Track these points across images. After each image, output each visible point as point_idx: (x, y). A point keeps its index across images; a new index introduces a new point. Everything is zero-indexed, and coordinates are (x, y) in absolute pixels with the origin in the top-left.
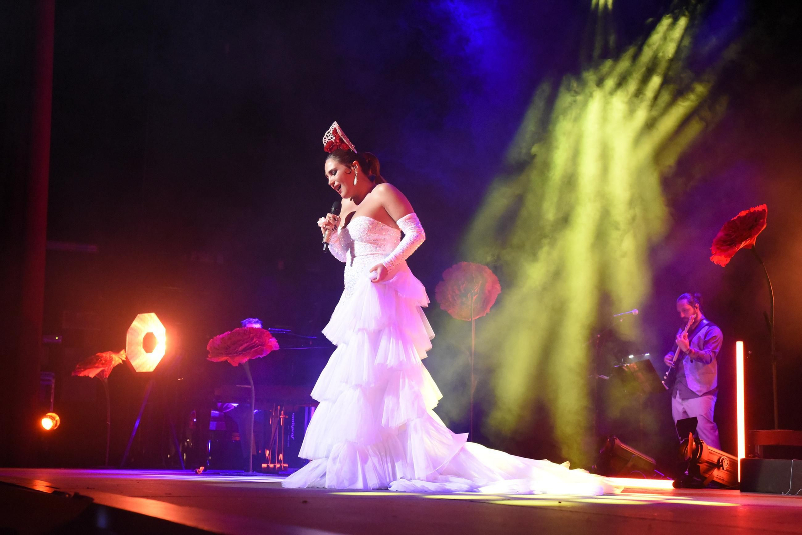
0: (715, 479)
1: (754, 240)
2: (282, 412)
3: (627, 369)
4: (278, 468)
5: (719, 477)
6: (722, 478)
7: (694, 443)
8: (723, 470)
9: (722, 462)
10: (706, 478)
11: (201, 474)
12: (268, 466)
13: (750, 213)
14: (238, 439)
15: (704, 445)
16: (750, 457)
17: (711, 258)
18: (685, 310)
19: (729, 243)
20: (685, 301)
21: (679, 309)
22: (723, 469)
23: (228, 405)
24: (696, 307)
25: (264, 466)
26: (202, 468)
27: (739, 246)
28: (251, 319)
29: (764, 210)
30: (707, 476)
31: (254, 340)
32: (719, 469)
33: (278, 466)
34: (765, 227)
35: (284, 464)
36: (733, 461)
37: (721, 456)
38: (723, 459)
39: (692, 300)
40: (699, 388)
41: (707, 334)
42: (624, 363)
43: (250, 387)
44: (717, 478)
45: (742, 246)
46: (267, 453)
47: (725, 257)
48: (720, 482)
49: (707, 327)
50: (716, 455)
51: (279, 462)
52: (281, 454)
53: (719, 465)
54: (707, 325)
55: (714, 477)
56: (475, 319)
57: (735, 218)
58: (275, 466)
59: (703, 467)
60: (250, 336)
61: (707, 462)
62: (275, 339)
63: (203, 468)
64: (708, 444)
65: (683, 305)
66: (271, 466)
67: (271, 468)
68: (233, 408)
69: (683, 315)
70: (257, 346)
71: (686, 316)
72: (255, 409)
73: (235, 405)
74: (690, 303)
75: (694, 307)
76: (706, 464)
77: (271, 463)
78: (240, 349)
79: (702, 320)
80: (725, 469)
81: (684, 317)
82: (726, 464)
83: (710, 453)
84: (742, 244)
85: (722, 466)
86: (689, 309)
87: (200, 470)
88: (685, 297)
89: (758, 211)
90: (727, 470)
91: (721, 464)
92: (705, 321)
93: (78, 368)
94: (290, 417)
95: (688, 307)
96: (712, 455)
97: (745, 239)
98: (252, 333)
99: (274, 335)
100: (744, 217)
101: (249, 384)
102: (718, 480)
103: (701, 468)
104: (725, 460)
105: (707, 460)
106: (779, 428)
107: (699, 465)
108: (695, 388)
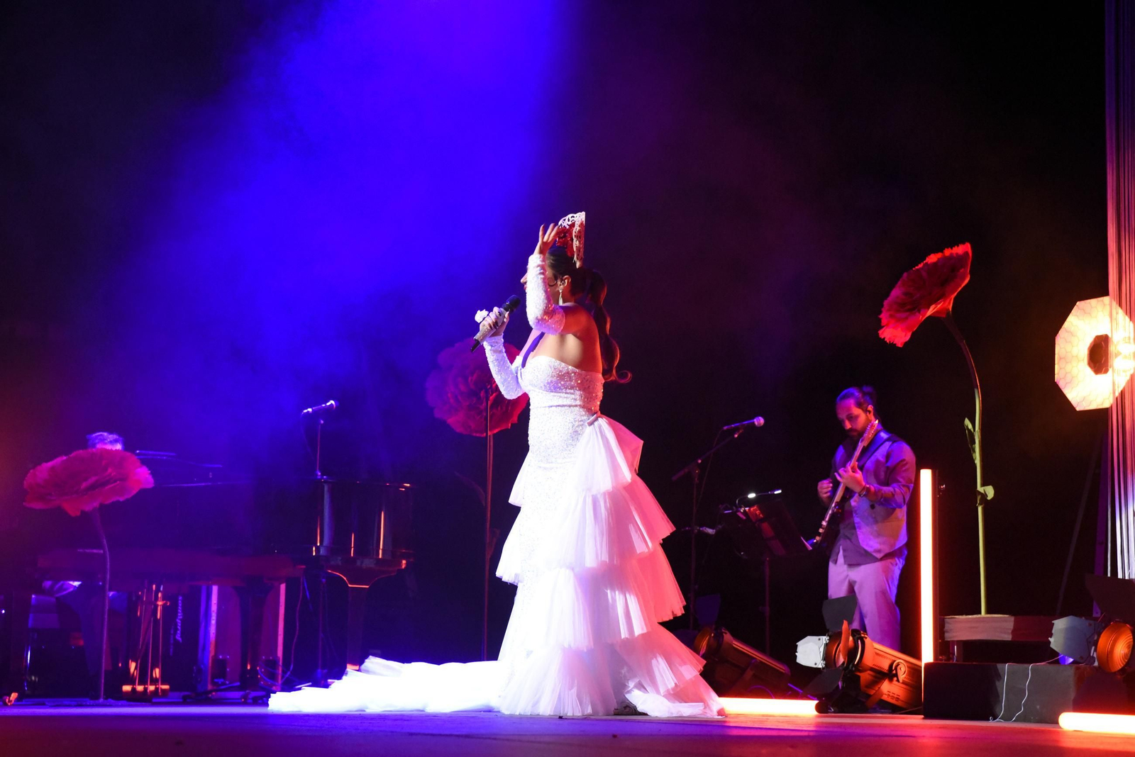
0: (885, 697)
1: (949, 303)
2: (160, 595)
3: (745, 516)
4: (151, 692)
5: (891, 694)
6: (896, 696)
7: (851, 638)
8: (897, 683)
9: (896, 669)
10: (870, 696)
11: (13, 705)
12: (134, 689)
13: (945, 258)
14: (81, 643)
15: (868, 641)
16: (941, 660)
17: (880, 332)
18: (852, 418)
19: (908, 307)
20: (852, 401)
21: (842, 416)
22: (898, 681)
23: (63, 585)
24: (870, 412)
25: (127, 688)
26: (14, 696)
27: (926, 314)
28: (105, 434)
29: (966, 253)
30: (872, 692)
31: (110, 470)
32: (891, 680)
33: (152, 688)
34: (967, 281)
35: (162, 684)
36: (914, 666)
37: (894, 658)
38: (898, 664)
39: (862, 400)
40: (878, 546)
41: (888, 456)
42: (741, 507)
43: (102, 551)
44: (889, 695)
45: (930, 312)
46: (133, 666)
47: (903, 330)
48: (893, 701)
49: (888, 444)
50: (887, 658)
51: (154, 681)
52: (158, 667)
53: (891, 674)
54: (888, 440)
55: (882, 694)
56: (494, 435)
57: (920, 266)
58: (146, 689)
59: (865, 677)
60: (101, 464)
61: (872, 669)
62: (147, 469)
63: (17, 694)
64: (874, 640)
65: (849, 409)
66: (140, 688)
67: (139, 692)
68: (72, 589)
69: (848, 426)
70: (115, 481)
71: (854, 427)
72: (110, 590)
73: (76, 584)
74: (859, 405)
75: (866, 411)
76: (869, 672)
77: (139, 684)
78: (84, 485)
79: (879, 432)
80: (901, 681)
81: (851, 430)
82: (902, 673)
83: (877, 654)
84: (931, 309)
85: (896, 675)
86: (857, 417)
87: (11, 698)
88: (851, 395)
89: (957, 254)
90: (904, 683)
91: (894, 672)
92: (883, 435)
94: (174, 604)
95: (857, 411)
96: (880, 658)
97: (935, 301)
98: (107, 460)
99: (144, 462)
100: (935, 264)
101: (100, 546)
102: (889, 700)
103: (862, 679)
104: (901, 666)
105: (871, 666)
106: (988, 612)
107: (859, 674)
108: (871, 547)
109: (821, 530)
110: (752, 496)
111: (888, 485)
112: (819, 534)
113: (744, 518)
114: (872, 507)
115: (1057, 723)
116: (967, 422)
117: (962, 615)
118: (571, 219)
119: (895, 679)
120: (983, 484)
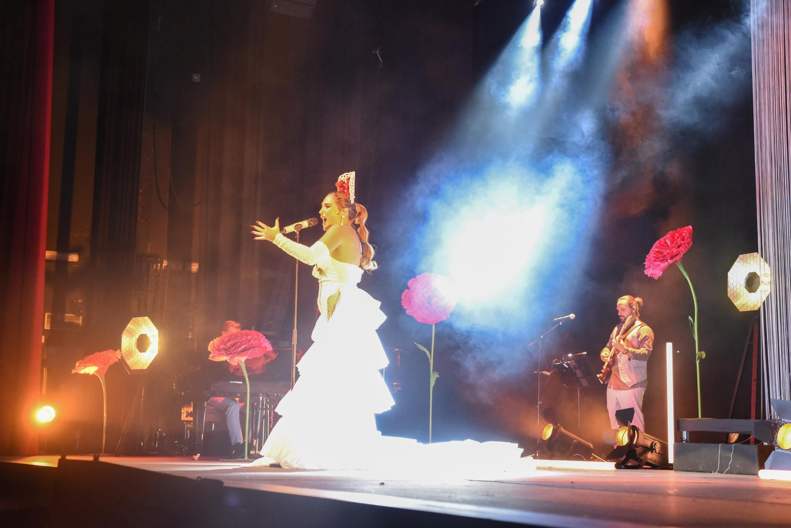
0: (649, 461)
5: (652, 459)
6: (654, 460)
9: (654, 446)
10: (641, 460)
17: (644, 271)
22: (656, 452)
29: (690, 231)
30: (643, 458)
31: (251, 342)
32: (652, 452)
37: (653, 441)
38: (655, 444)
40: (630, 381)
42: (565, 361)
47: (658, 270)
48: (653, 463)
49: (639, 328)
50: (650, 440)
53: (651, 449)
54: (639, 325)
55: (648, 459)
59: (639, 450)
60: (247, 338)
61: (642, 446)
76: (641, 448)
78: (240, 349)
82: (658, 447)
83: (645, 438)
85: (655, 449)
89: (685, 231)
90: (658, 453)
91: (653, 448)
93: (79, 366)
96: (646, 440)
98: (250, 336)
102: (651, 462)
103: (637, 452)
104: (657, 444)
105: (642, 444)
106: (702, 416)
107: (636, 449)
108: (626, 380)
109: (602, 371)
110: (570, 355)
111: (639, 349)
112: (602, 373)
113: (567, 367)
114: (629, 359)
115: (757, 475)
116: (690, 318)
117: (689, 418)
118: (346, 176)
119: (654, 451)
120: (699, 350)
